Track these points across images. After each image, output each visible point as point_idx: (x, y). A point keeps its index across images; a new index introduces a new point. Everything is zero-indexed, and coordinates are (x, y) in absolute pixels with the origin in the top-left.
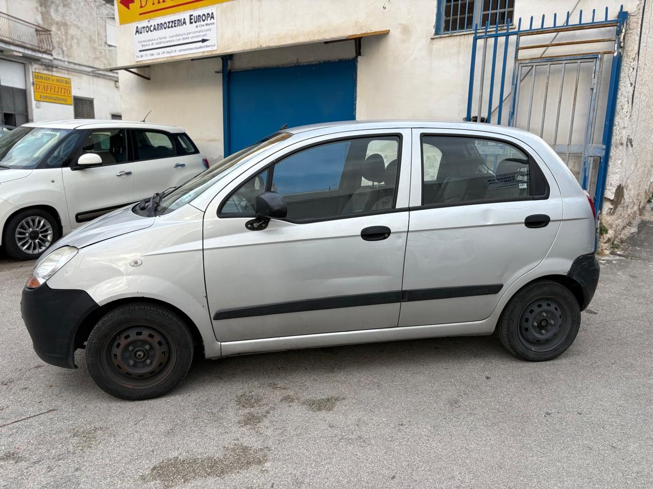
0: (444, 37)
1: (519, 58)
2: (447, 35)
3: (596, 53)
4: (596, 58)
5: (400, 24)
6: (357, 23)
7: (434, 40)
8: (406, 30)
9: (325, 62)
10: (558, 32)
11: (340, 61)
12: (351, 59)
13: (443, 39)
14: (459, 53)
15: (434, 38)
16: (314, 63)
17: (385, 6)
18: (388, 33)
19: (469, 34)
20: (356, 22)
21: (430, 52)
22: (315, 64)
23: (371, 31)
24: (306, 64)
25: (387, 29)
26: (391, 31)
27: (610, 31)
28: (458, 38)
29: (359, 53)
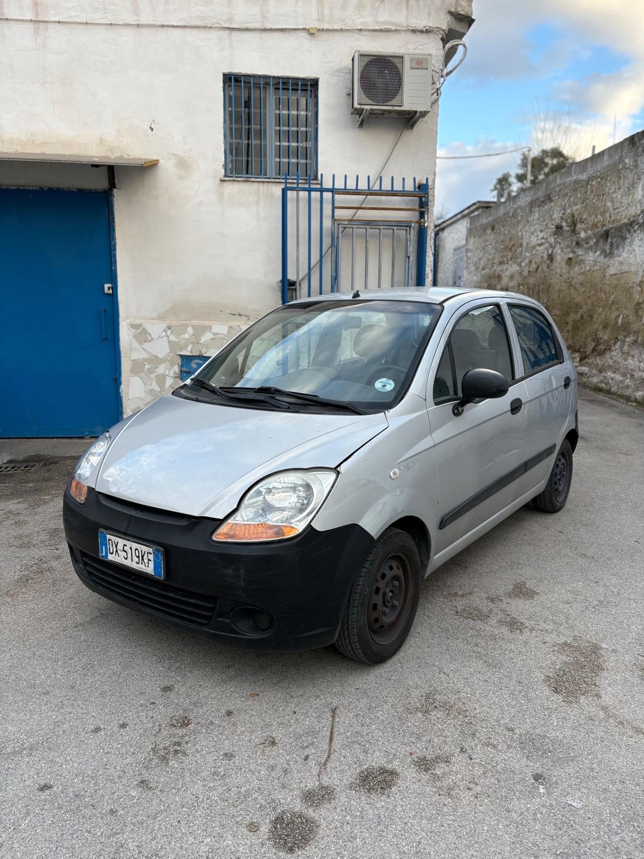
0: (238, 181)
1: (336, 218)
2: (241, 179)
3: (409, 221)
4: (410, 226)
5: (174, 155)
6: (102, 141)
7: (224, 183)
8: (183, 164)
9: (51, 190)
10: (367, 195)
11: (80, 191)
12: (99, 190)
13: (236, 183)
14: (258, 203)
15: (225, 181)
16: (31, 188)
17: (153, 127)
18: (157, 164)
19: (268, 182)
20: (101, 139)
21: (221, 196)
22: (32, 190)
23: (128, 155)
24: (14, 188)
25: (156, 158)
26: (161, 161)
27: (411, 200)
28: (256, 185)
29: (112, 185)
